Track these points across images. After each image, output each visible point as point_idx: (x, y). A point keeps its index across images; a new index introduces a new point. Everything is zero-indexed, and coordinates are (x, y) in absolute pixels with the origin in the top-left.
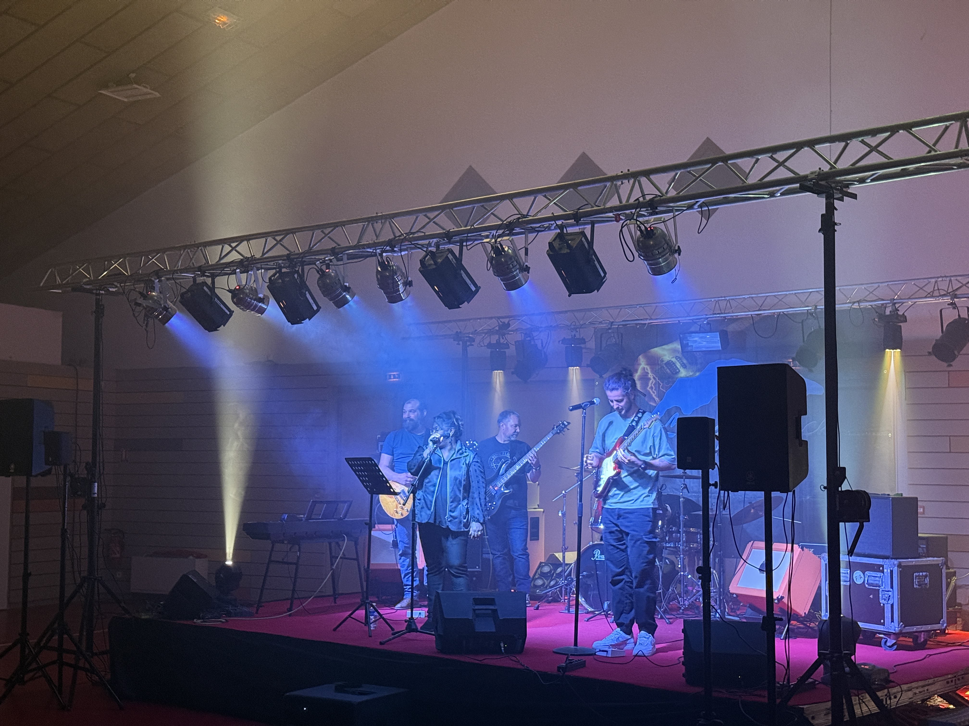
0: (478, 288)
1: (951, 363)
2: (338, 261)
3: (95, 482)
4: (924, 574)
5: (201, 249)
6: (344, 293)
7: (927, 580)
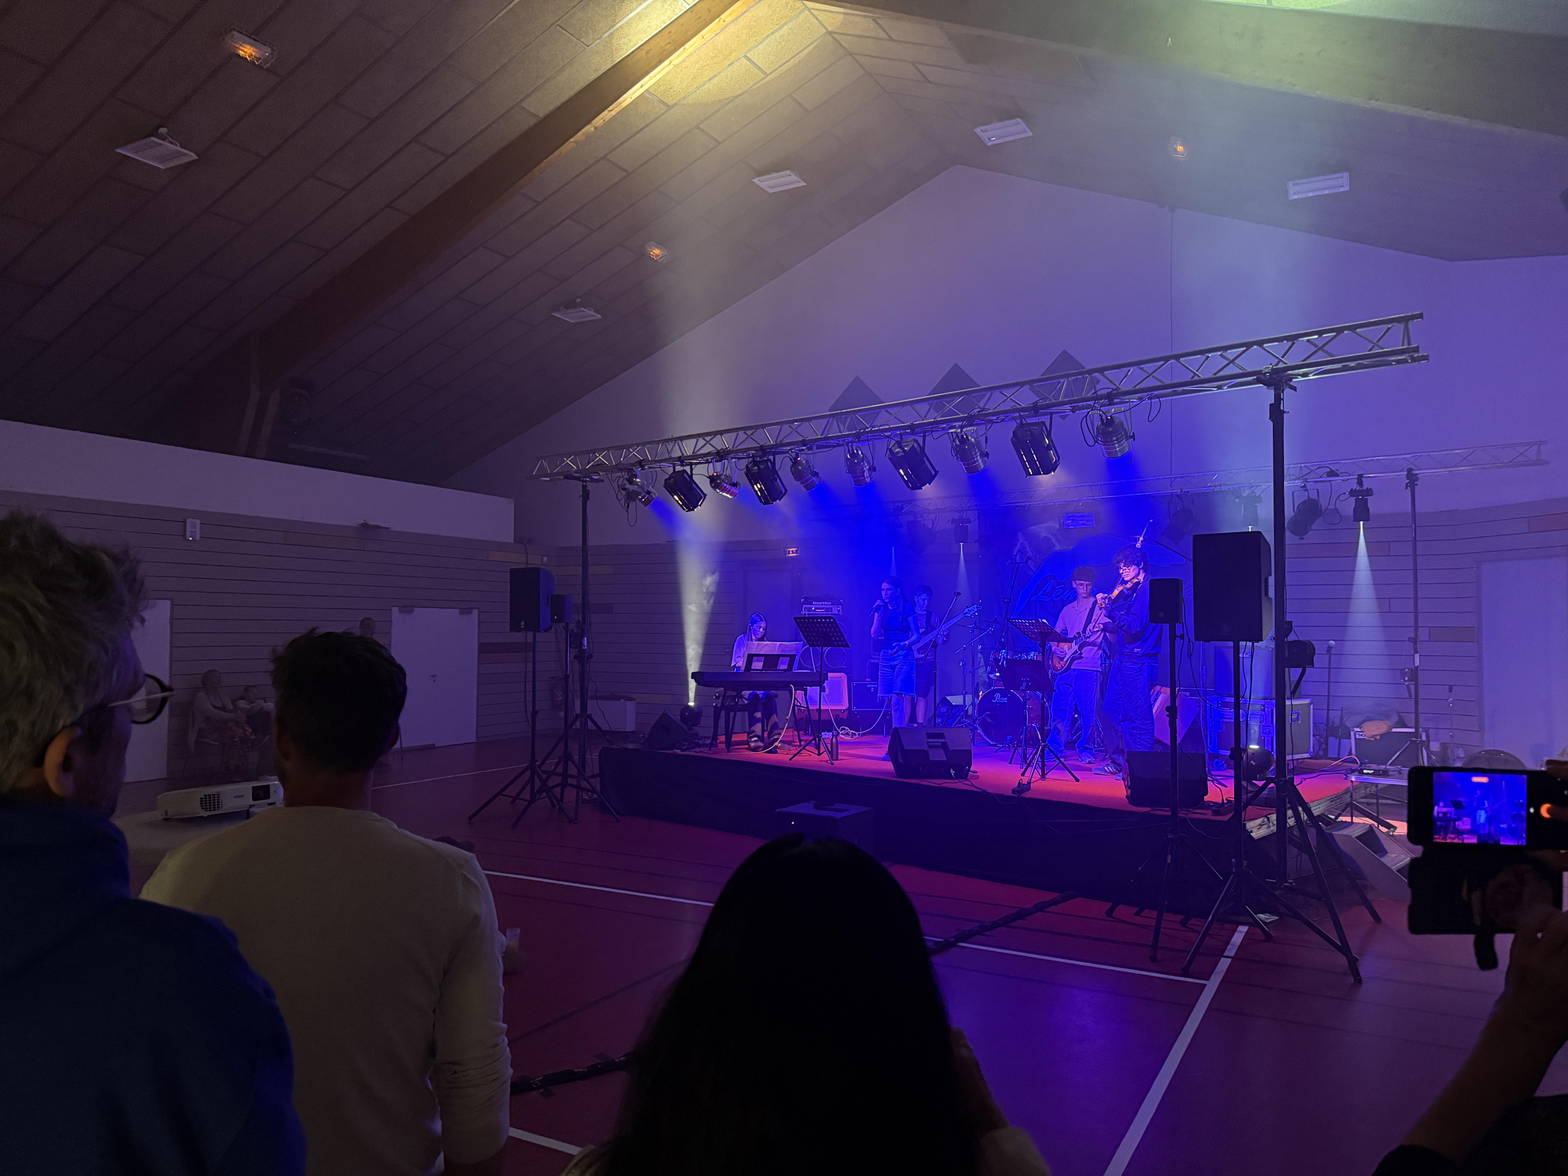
0: (937, 472)
1: (1304, 537)
2: (809, 451)
3: (585, 637)
5: (678, 443)
6: (814, 478)
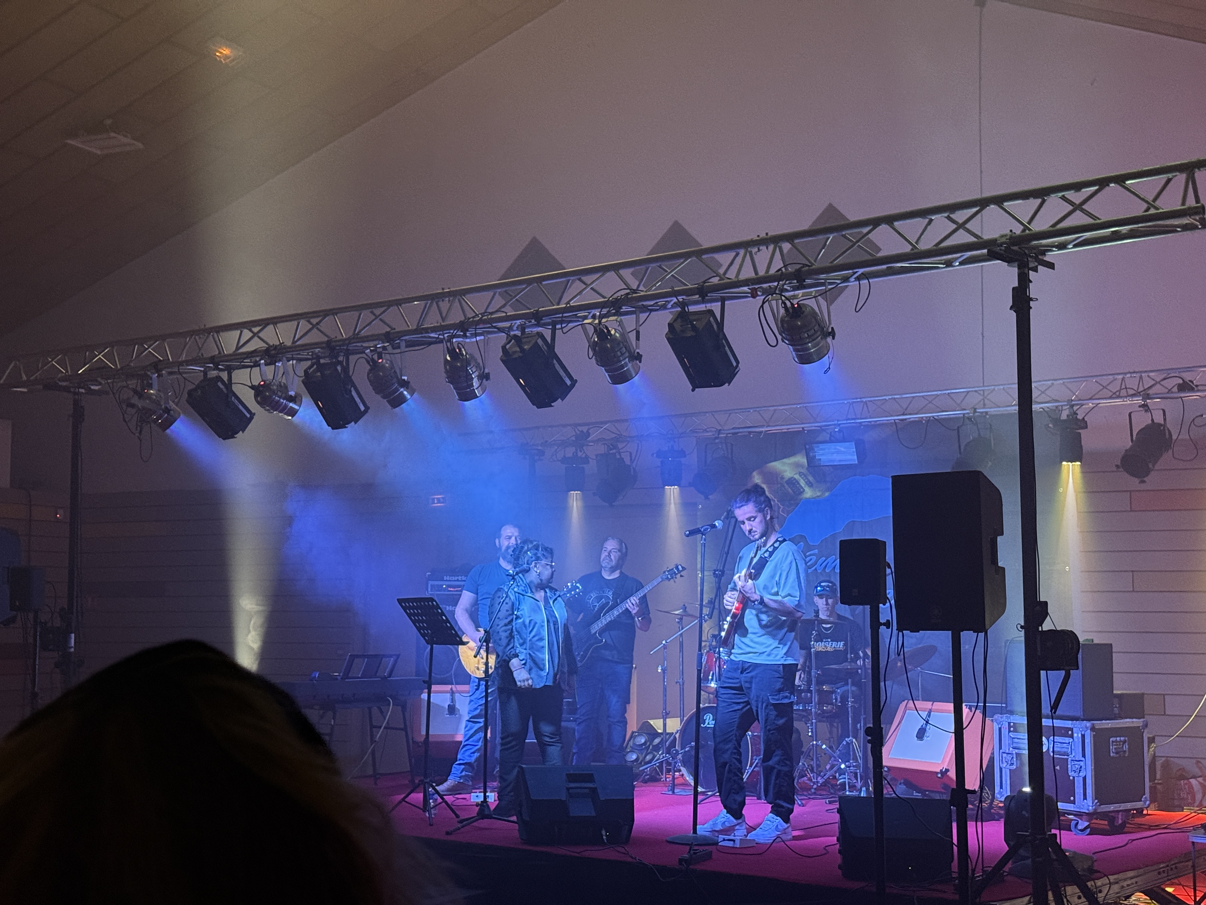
0: (574, 382)
1: (1144, 479)
2: (394, 349)
3: (72, 633)
4: (1122, 739)
5: (213, 336)
6: (402, 390)
7: (1126, 747)
